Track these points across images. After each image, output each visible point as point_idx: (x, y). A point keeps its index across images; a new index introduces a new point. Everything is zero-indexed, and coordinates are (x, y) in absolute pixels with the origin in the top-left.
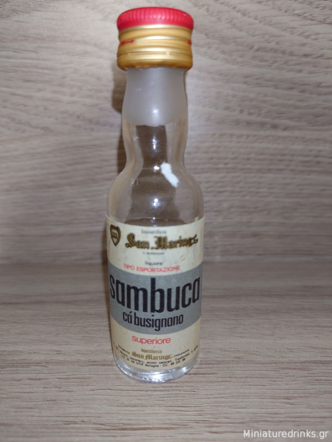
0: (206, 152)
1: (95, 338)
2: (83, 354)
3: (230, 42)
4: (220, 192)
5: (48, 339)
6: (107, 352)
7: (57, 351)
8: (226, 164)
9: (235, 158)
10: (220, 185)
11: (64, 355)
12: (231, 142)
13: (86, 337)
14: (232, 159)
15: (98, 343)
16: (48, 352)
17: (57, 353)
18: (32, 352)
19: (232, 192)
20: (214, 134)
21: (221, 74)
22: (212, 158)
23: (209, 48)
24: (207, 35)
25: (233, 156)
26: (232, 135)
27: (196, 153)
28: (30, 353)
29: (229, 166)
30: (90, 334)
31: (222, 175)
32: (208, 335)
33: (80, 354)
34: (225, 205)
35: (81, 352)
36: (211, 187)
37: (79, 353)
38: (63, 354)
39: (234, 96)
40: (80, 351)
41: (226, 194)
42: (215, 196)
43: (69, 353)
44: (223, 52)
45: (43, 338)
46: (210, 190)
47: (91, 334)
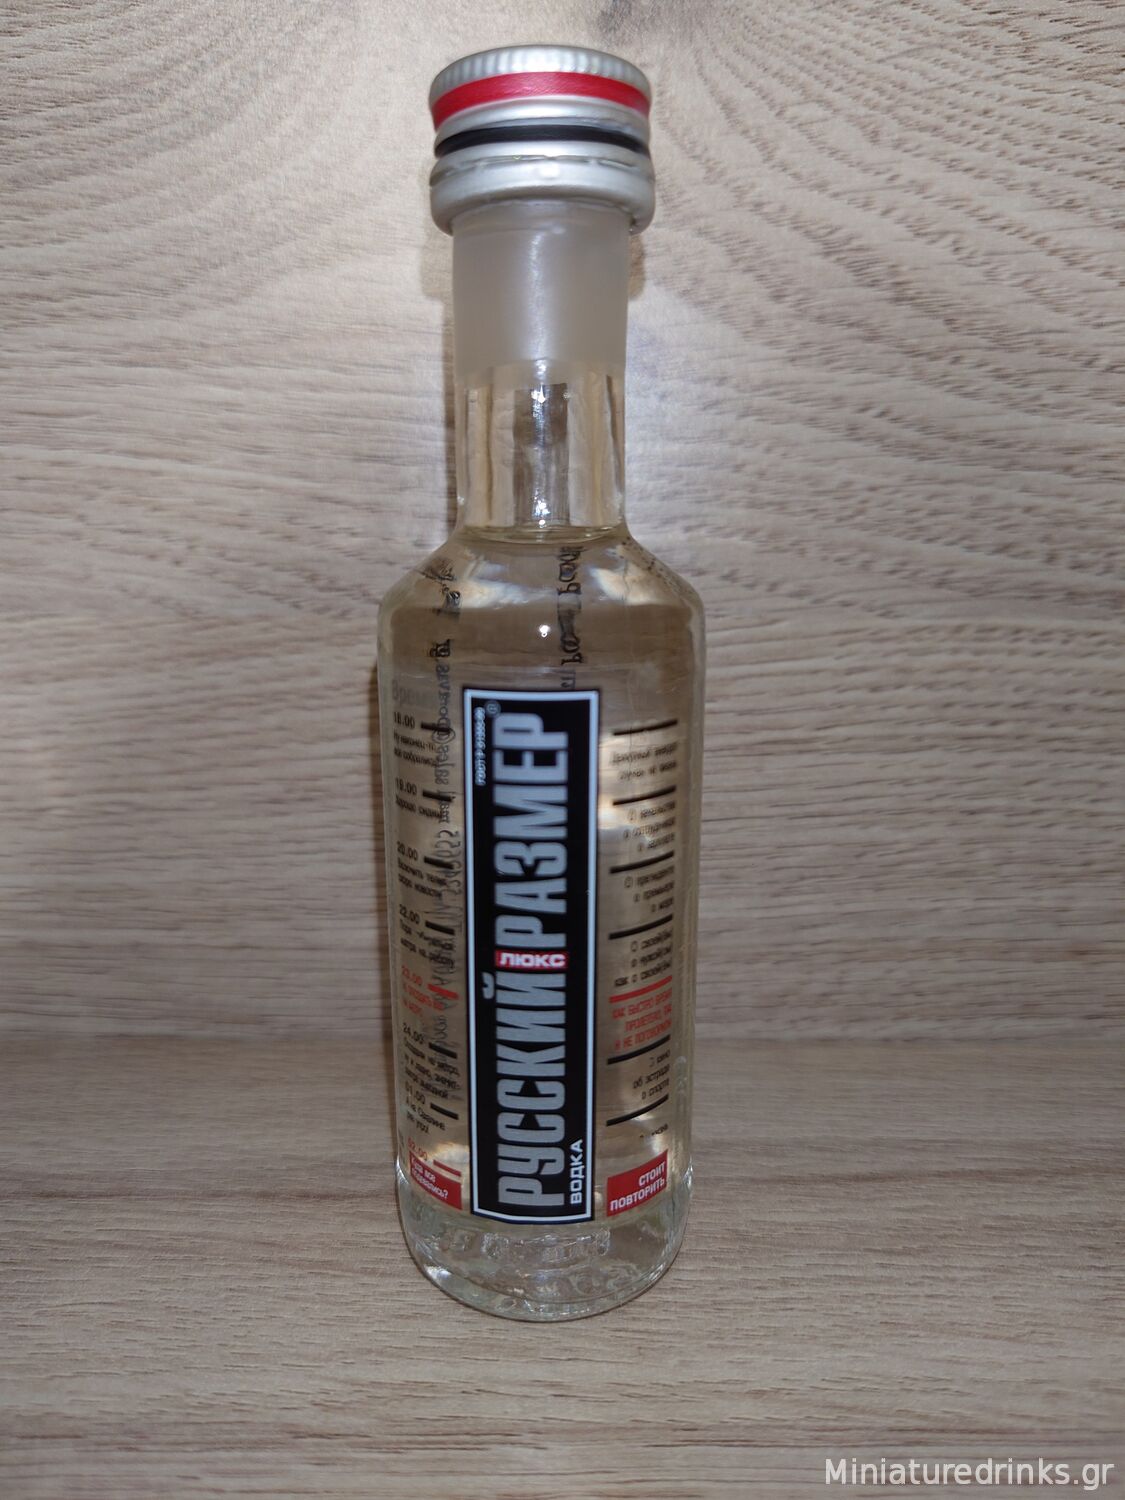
0: (930, 686)
1: (660, 1338)
2: (641, 1397)
3: (1022, 343)
4: (972, 813)
5: (502, 1337)
6: (720, 1391)
7: (552, 1385)
8: (995, 723)
9: (1024, 705)
10: (968, 788)
11: (583, 1400)
12: (1012, 652)
13: (626, 1330)
14: (1015, 706)
15: (679, 1358)
16: (526, 1391)
17: (555, 1396)
18: (469, 1388)
19: (1011, 812)
20: (959, 629)
21: (986, 442)
22: (948, 705)
23: (956, 360)
24: (949, 321)
25: (1018, 698)
26: (1018, 631)
27: (899, 686)
28: (464, 1392)
29: (1001, 729)
30: (634, 1319)
31: (980, 757)
32: (1029, 1329)
33: (633, 1400)
34: (984, 855)
35: (631, 1390)
36: (940, 796)
37: (629, 1396)
38: (575, 1396)
39: (1028, 510)
40: (628, 1385)
41: (989, 817)
42: (953, 824)
43: (596, 1393)
44: (1001, 375)
45: (486, 1335)
46: (938, 804)
47: (639, 1319)
